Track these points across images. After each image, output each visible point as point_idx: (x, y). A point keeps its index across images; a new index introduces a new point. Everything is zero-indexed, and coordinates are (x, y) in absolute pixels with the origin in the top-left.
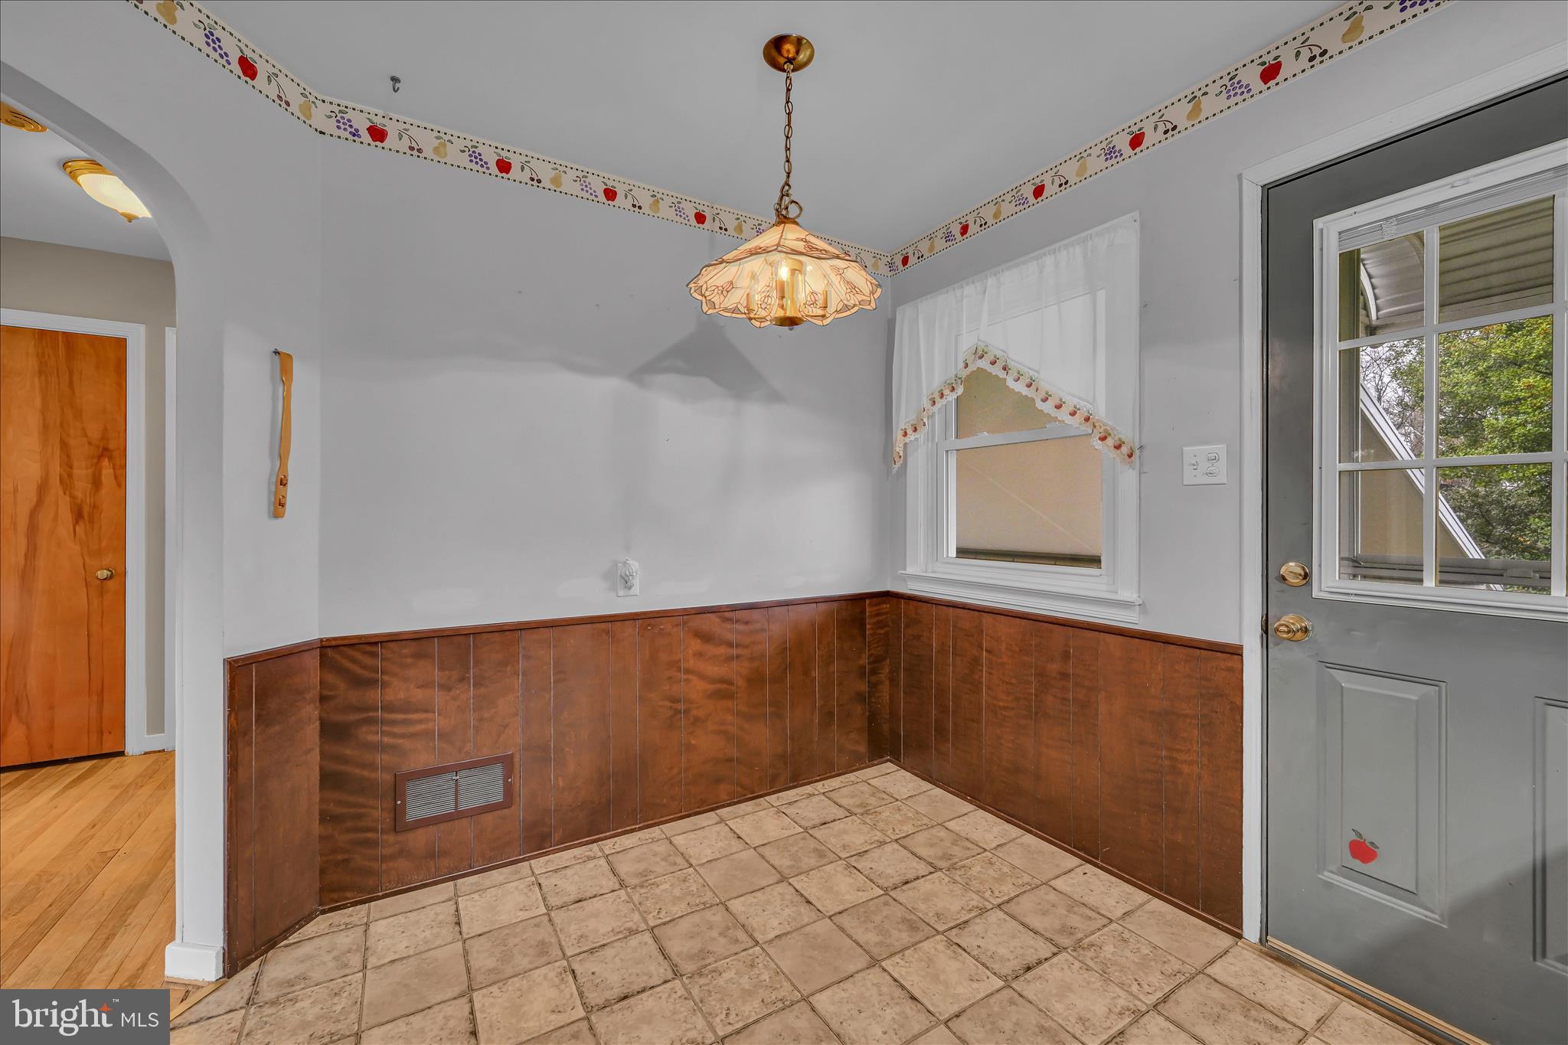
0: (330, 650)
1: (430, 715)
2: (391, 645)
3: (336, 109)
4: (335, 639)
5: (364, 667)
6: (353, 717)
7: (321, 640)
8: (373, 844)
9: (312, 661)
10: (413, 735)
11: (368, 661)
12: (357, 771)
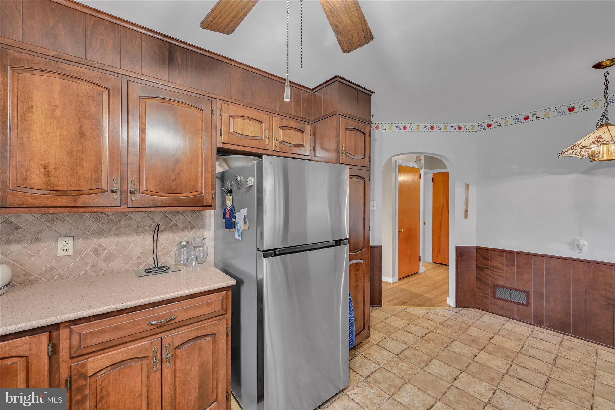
0: (478, 249)
1: (503, 272)
2: (493, 251)
3: (479, 124)
4: (479, 247)
5: (486, 255)
6: (483, 266)
7: (476, 247)
8: (489, 299)
9: (475, 251)
10: (499, 276)
11: (487, 254)
12: (484, 279)
